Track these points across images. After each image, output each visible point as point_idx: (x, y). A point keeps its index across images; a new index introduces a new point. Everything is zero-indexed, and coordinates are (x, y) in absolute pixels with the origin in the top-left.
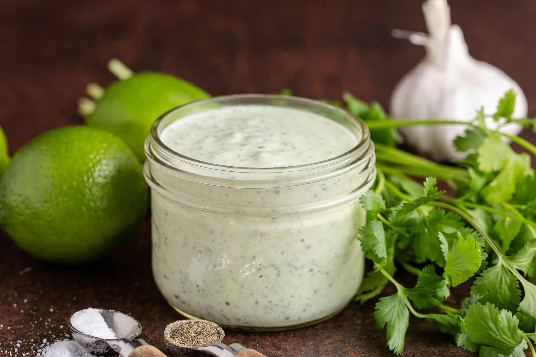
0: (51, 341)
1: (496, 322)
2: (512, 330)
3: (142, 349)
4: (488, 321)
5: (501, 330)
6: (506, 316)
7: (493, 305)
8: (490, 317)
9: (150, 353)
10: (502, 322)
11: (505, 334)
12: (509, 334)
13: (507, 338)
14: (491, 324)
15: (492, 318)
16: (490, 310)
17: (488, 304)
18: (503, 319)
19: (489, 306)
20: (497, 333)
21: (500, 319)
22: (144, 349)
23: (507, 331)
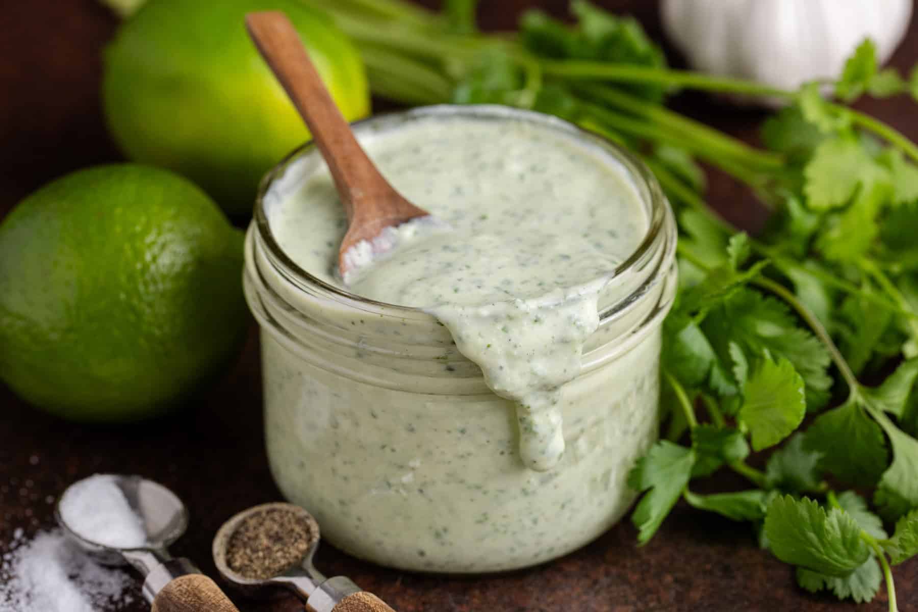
0: (30, 536)
1: (819, 530)
2: (848, 545)
3: (180, 585)
4: (806, 530)
5: (829, 546)
6: (839, 521)
7: (815, 501)
8: (808, 521)
9: (195, 595)
10: (831, 531)
11: (838, 553)
12: (844, 551)
13: (839, 558)
14: (812, 535)
15: (813, 525)
16: (810, 510)
17: (807, 500)
18: (832, 527)
19: (808, 503)
20: (822, 550)
21: (827, 527)
22: (185, 583)
23: (840, 546)
